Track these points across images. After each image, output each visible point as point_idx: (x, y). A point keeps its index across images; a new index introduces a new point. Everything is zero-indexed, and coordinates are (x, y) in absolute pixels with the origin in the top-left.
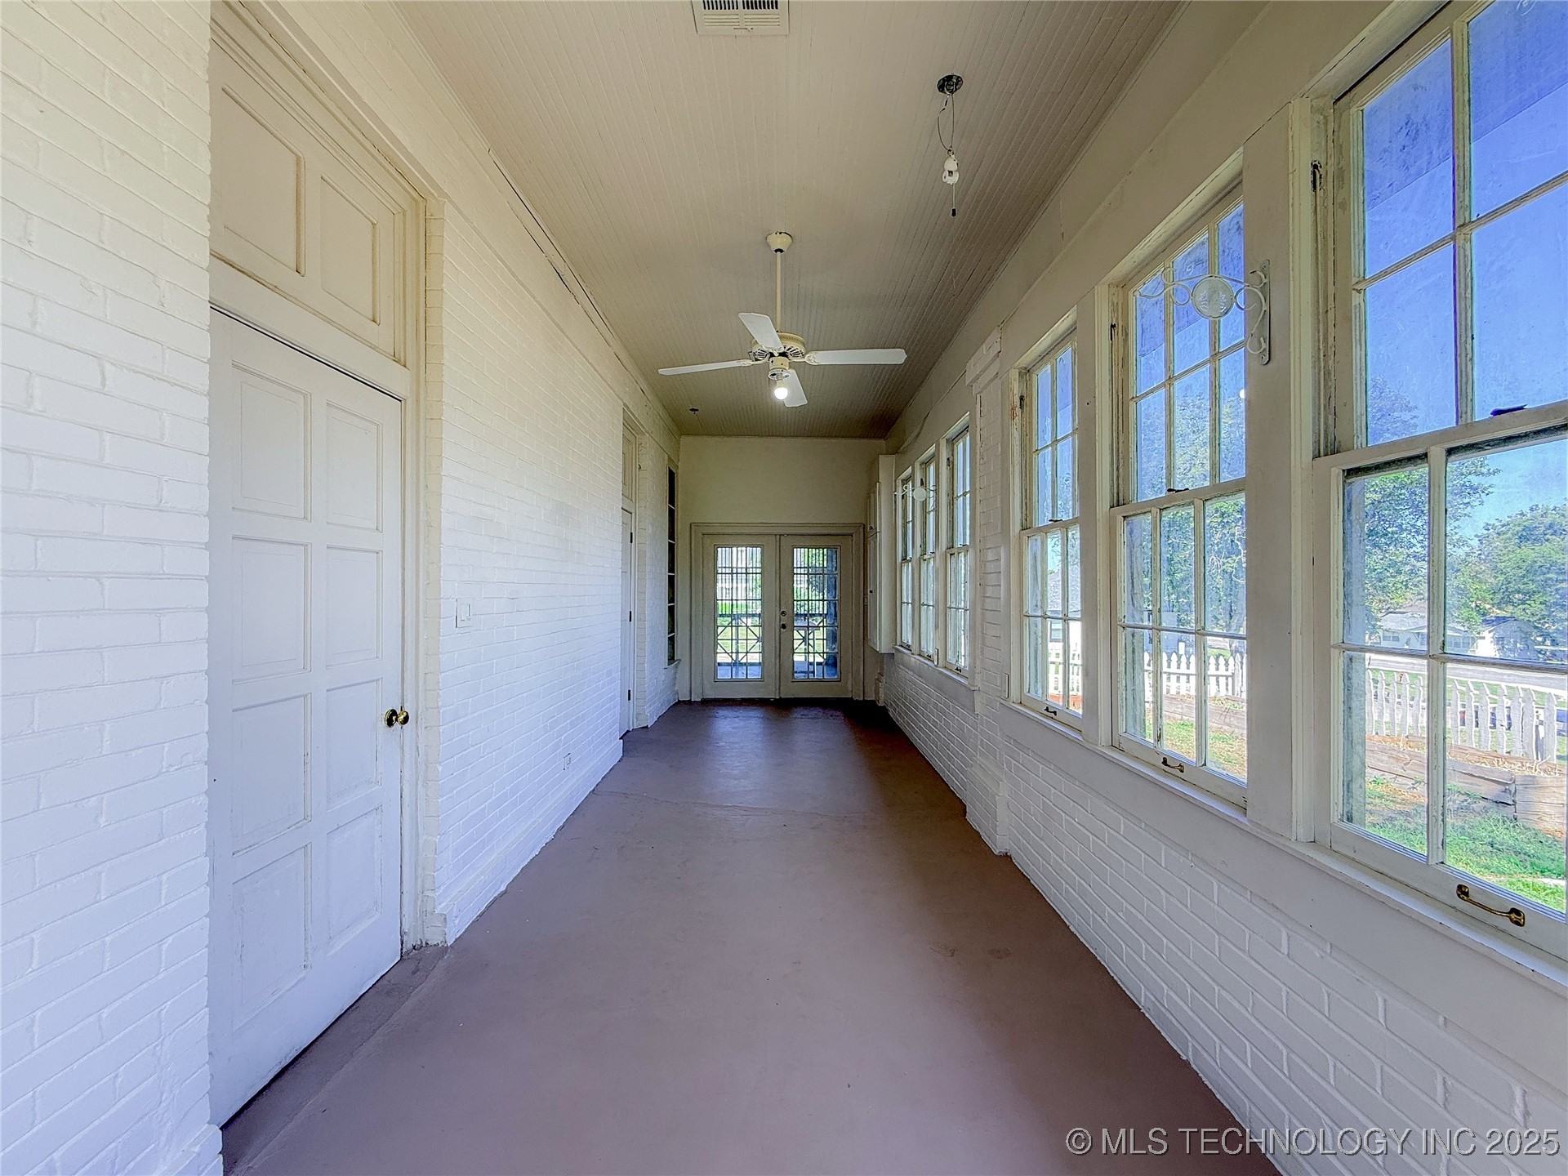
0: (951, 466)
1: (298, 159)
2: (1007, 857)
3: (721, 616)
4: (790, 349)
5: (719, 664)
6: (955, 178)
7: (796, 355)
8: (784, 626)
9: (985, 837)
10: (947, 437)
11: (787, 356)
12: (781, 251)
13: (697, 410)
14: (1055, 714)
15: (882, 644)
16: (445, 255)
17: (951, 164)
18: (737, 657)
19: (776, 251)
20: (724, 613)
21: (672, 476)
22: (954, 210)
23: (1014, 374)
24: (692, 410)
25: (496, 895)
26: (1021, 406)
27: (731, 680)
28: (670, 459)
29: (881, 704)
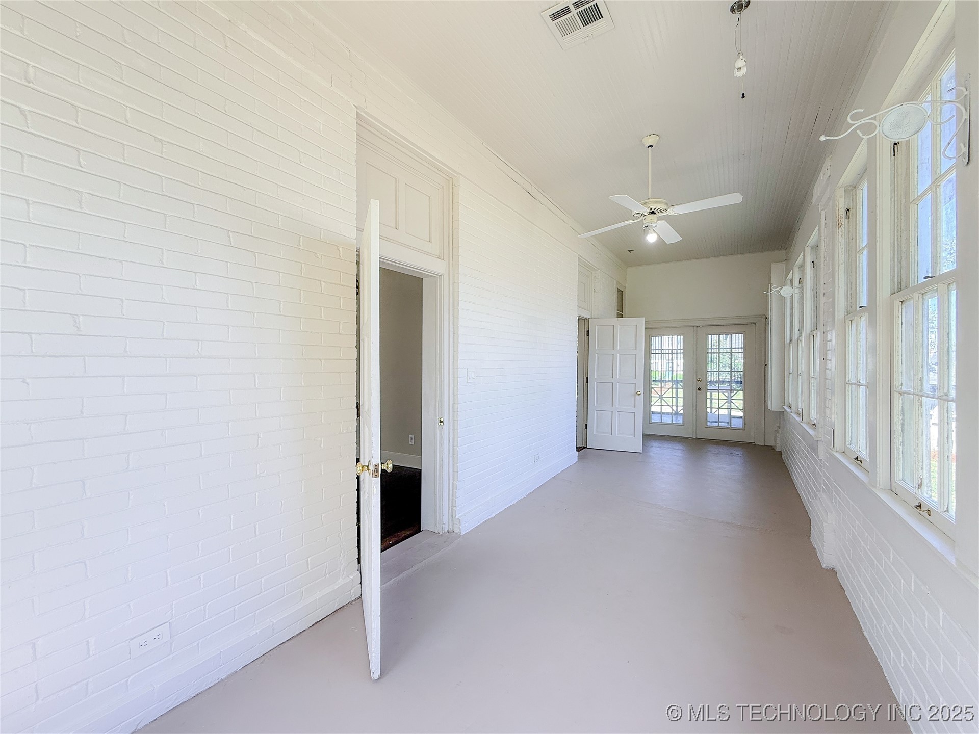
0: (816, 267)
1: (396, 179)
2: (833, 572)
3: (654, 381)
4: (655, 209)
5: (653, 413)
6: (744, 71)
7: (662, 211)
8: (699, 389)
9: (818, 554)
10: (811, 245)
11: (655, 213)
12: (652, 146)
13: (632, 250)
14: (861, 463)
15: (774, 404)
16: (460, 202)
17: (740, 63)
18: (677, 410)
19: (648, 147)
20: (657, 379)
21: (621, 293)
22: (743, 95)
23: (840, 192)
24: (629, 251)
25: (489, 518)
26: (848, 217)
27: (672, 424)
28: (617, 282)
29: (778, 449)
